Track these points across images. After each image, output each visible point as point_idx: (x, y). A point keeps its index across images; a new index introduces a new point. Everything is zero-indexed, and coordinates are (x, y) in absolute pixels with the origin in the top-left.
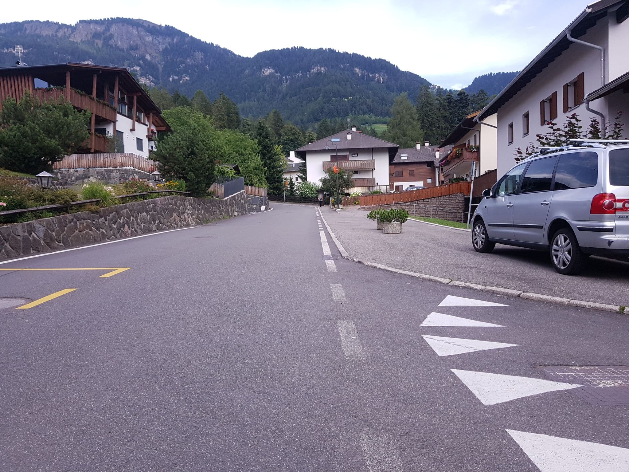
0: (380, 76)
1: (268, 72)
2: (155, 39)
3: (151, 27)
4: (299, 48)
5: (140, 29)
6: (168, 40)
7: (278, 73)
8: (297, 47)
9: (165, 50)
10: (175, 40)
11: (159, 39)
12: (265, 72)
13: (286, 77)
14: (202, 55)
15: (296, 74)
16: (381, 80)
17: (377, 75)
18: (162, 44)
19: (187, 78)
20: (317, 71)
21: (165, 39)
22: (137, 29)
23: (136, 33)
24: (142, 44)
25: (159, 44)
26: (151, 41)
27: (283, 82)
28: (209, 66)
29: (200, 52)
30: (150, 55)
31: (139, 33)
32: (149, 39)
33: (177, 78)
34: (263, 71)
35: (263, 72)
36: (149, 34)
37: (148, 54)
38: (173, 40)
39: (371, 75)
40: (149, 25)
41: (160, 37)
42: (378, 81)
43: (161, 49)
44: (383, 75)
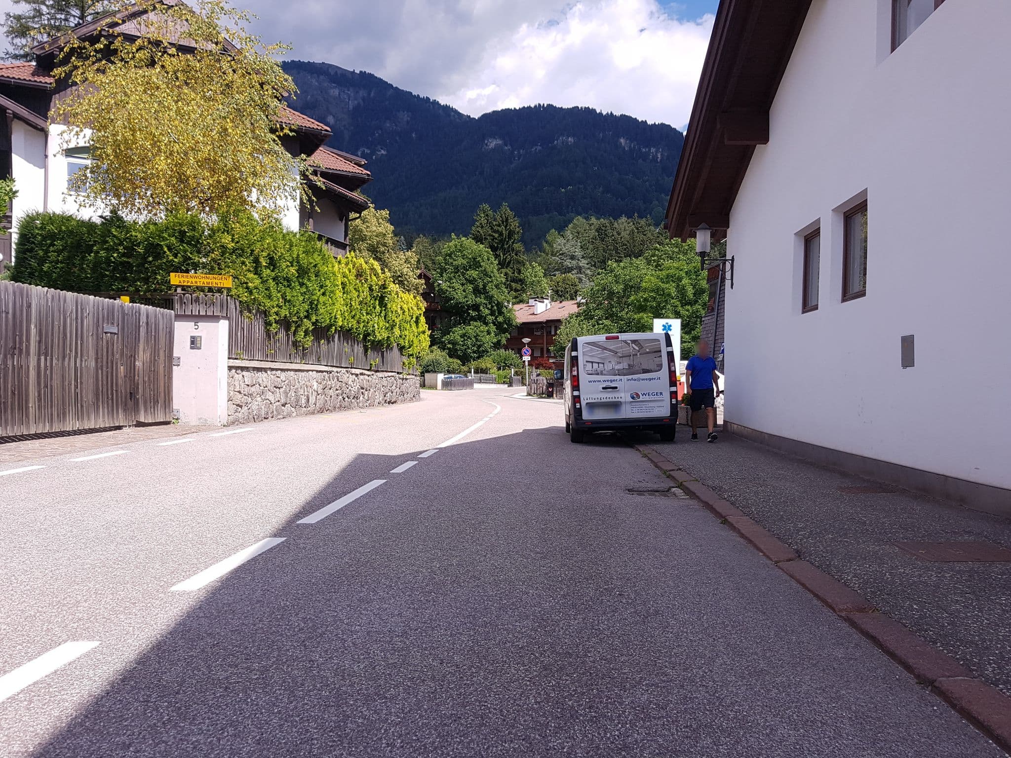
0: (657, 152)
1: (493, 143)
2: (343, 93)
3: (339, 75)
4: (545, 106)
5: (322, 77)
6: (362, 93)
7: (508, 145)
8: (544, 105)
9: (357, 108)
10: (372, 94)
11: (349, 92)
12: (488, 144)
13: (519, 152)
14: (408, 116)
15: (532, 148)
16: (659, 156)
17: (653, 150)
18: (352, 99)
19: (383, 152)
20: (563, 142)
21: (357, 92)
22: (318, 77)
23: (316, 84)
24: (324, 100)
25: (349, 100)
26: (337, 95)
27: (514, 159)
28: (416, 134)
29: (405, 112)
30: (334, 116)
31: (320, 84)
32: (335, 92)
33: (369, 152)
34: (486, 142)
35: (487, 145)
36: (335, 85)
37: (331, 114)
38: (369, 94)
39: (644, 150)
40: (336, 72)
41: (351, 89)
42: (655, 158)
43: (351, 107)
44: (662, 150)
